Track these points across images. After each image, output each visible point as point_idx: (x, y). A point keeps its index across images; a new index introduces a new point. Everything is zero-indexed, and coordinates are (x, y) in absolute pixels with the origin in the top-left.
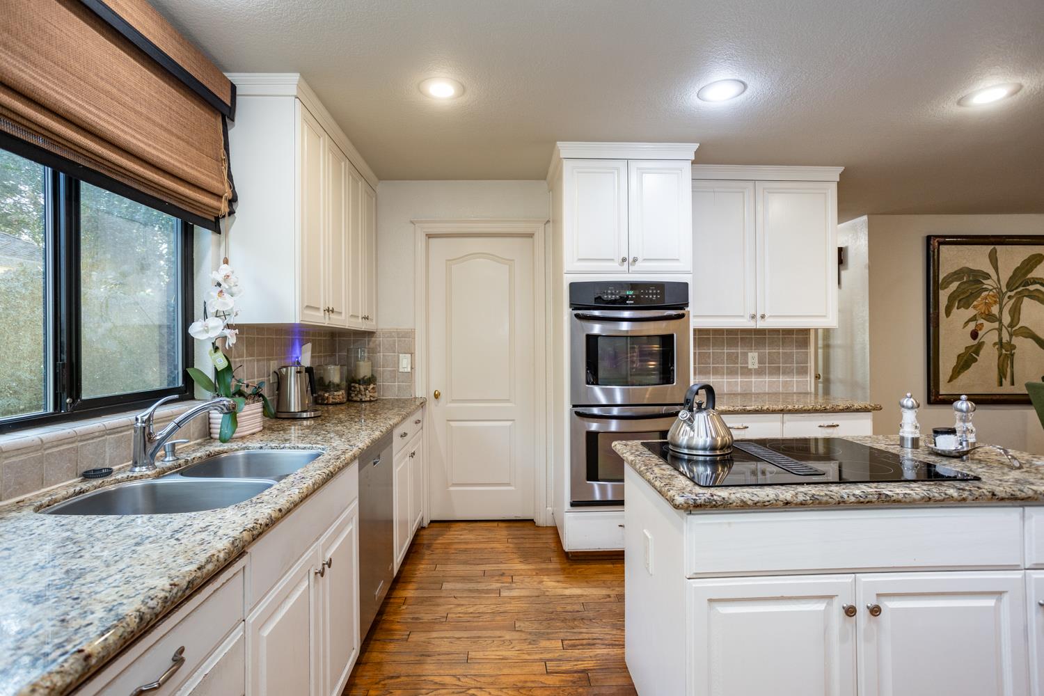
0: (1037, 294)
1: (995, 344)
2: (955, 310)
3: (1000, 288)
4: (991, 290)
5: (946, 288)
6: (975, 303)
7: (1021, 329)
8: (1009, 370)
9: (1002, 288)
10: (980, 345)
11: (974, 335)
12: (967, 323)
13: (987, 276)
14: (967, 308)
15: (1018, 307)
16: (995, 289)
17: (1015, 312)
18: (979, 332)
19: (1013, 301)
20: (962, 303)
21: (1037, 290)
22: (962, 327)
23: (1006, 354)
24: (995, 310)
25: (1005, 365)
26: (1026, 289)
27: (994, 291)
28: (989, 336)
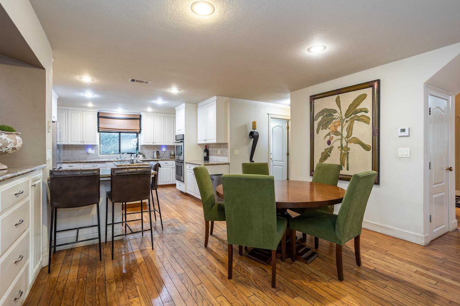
0: (361, 118)
1: (339, 147)
2: (320, 130)
3: (342, 117)
4: (337, 119)
5: (317, 120)
6: (329, 126)
7: (353, 139)
8: (346, 162)
9: (343, 117)
10: (332, 148)
11: (329, 143)
12: (326, 137)
13: (335, 111)
14: (326, 129)
15: (351, 126)
16: (339, 117)
17: (350, 129)
18: (331, 141)
19: (348, 123)
20: (324, 127)
21: (362, 115)
22: (324, 139)
23: (345, 153)
24: (339, 129)
25: (344, 159)
26: (356, 116)
27: (339, 119)
28: (336, 144)
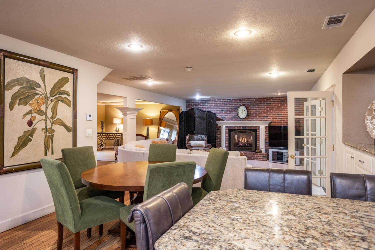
0: (65, 100)
1: (43, 129)
2: (16, 106)
3: (46, 95)
4: (41, 95)
5: (10, 89)
6: (31, 102)
7: (57, 120)
8: (51, 145)
9: (47, 95)
10: (34, 130)
11: (30, 123)
12: (25, 115)
13: (39, 86)
14: (25, 105)
15: (56, 107)
16: (43, 94)
17: (54, 109)
18: (33, 122)
19: (53, 103)
20: (22, 102)
21: (65, 98)
22: (22, 118)
23: (49, 135)
24: (43, 108)
25: (49, 142)
26: (60, 97)
27: (43, 95)
28: (39, 125)
